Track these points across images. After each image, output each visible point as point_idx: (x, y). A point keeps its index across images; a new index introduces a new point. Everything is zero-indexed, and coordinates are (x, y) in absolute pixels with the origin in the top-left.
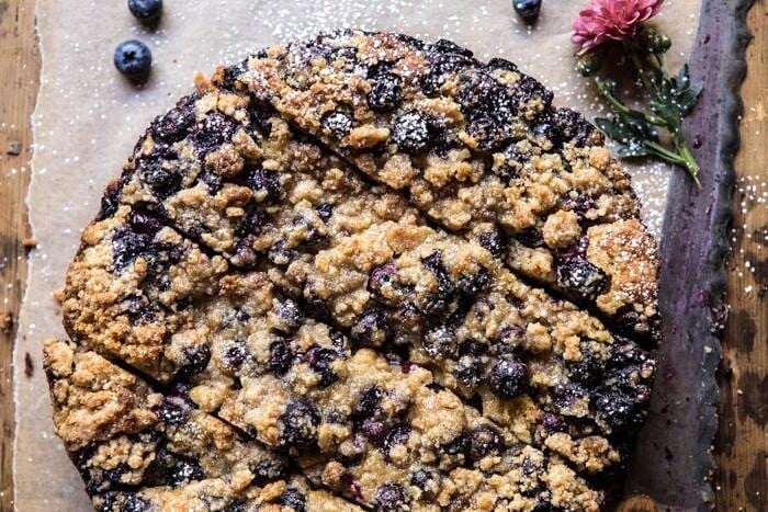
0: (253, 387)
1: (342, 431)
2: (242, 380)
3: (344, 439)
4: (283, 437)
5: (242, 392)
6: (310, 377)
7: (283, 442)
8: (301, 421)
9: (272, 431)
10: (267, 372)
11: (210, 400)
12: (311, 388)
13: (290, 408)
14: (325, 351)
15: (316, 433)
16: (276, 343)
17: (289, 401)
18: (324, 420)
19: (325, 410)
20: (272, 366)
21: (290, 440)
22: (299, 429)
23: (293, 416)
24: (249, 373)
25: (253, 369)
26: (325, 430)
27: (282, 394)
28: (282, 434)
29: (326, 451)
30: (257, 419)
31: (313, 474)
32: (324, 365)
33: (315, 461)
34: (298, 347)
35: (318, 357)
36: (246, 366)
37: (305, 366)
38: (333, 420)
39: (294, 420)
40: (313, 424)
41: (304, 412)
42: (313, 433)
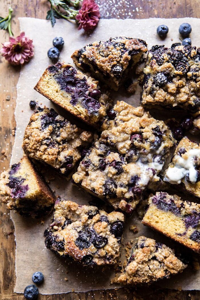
0: (93, 175)
1: (125, 190)
2: (89, 172)
3: (126, 192)
4: (105, 192)
5: (89, 176)
6: (114, 171)
7: (104, 194)
8: (111, 186)
9: (100, 190)
10: (98, 169)
11: (78, 179)
12: (114, 175)
13: (106, 182)
14: (118, 162)
15: (116, 190)
16: (100, 160)
17: (106, 180)
18: (118, 186)
19: (118, 183)
20: (99, 167)
21: (107, 193)
22: (110, 189)
23: (108, 184)
24: (91, 170)
25: (93, 168)
26: (119, 190)
27: (103, 177)
28: (104, 191)
29: (119, 197)
30: (95, 186)
31: (115, 205)
32: (118, 167)
33: (115, 200)
34: (109, 161)
35: (116, 164)
36: (90, 168)
37: (112, 167)
38: (121, 186)
39: (108, 186)
40: (115, 187)
41: (112, 183)
42: (115, 190)
